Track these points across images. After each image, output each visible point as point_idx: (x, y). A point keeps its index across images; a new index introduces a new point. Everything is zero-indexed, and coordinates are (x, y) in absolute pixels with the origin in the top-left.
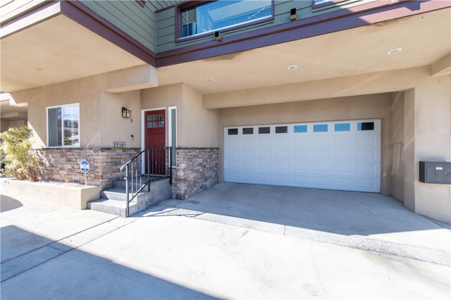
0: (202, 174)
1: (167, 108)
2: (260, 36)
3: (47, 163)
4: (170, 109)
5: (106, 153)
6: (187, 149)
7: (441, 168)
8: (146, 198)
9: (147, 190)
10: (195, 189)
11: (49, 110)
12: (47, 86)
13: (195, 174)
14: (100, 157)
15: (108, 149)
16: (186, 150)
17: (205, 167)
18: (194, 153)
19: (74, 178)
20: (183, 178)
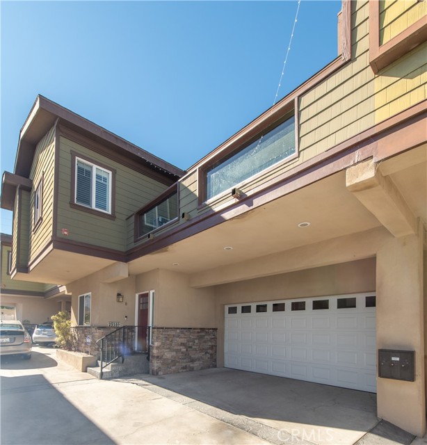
0: (186, 355)
1: (149, 292)
3: (77, 338)
4: (151, 292)
5: (102, 331)
6: (162, 328)
7: (398, 359)
8: (120, 368)
9: (121, 361)
10: (174, 368)
11: (80, 297)
12: (79, 280)
13: (174, 353)
14: (97, 334)
15: (104, 328)
16: (161, 330)
17: (191, 347)
18: (173, 333)
20: (156, 355)
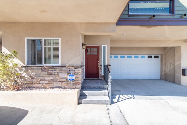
1: (101, 46)
2: (169, 21)
3: (27, 76)
11: (27, 39)
12: (26, 23)
19: (55, 85)
